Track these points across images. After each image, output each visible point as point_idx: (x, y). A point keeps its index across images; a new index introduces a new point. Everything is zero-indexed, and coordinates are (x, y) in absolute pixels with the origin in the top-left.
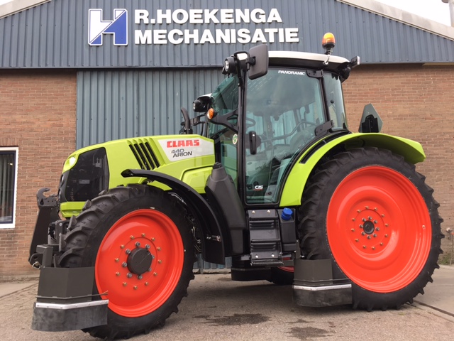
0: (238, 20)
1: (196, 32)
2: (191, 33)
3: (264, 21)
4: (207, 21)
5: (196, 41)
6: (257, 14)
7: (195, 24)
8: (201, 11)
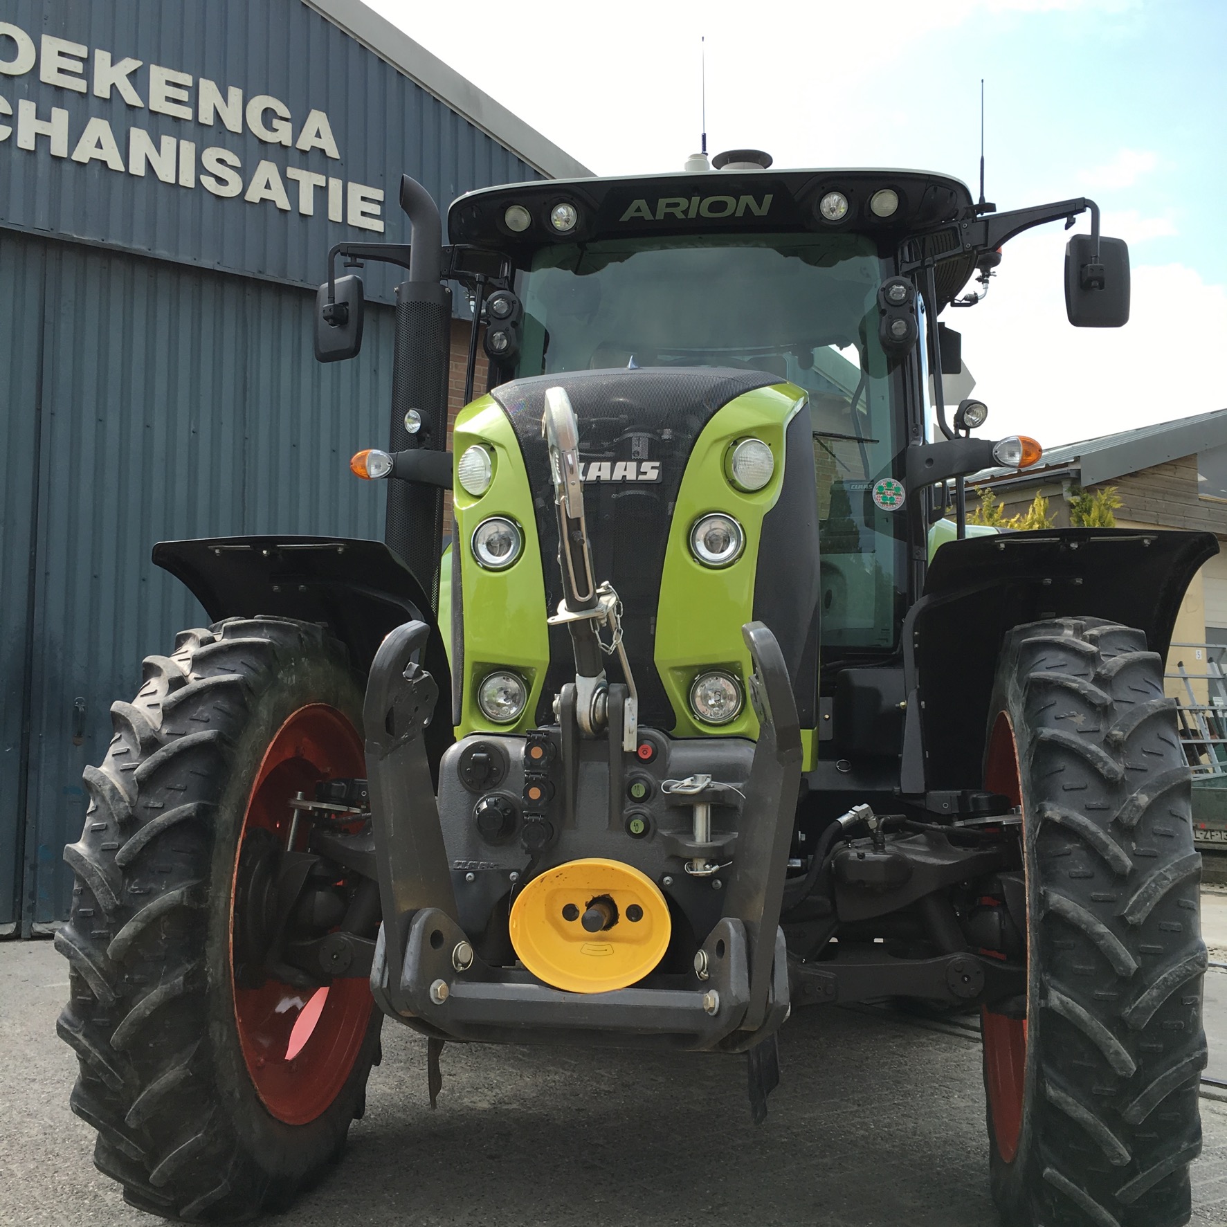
0: (206, 117)
1: (60, 117)
2: (43, 115)
3: (287, 141)
4: (102, 90)
5: (59, 147)
6: (268, 116)
7: (59, 89)
8: (82, 51)
